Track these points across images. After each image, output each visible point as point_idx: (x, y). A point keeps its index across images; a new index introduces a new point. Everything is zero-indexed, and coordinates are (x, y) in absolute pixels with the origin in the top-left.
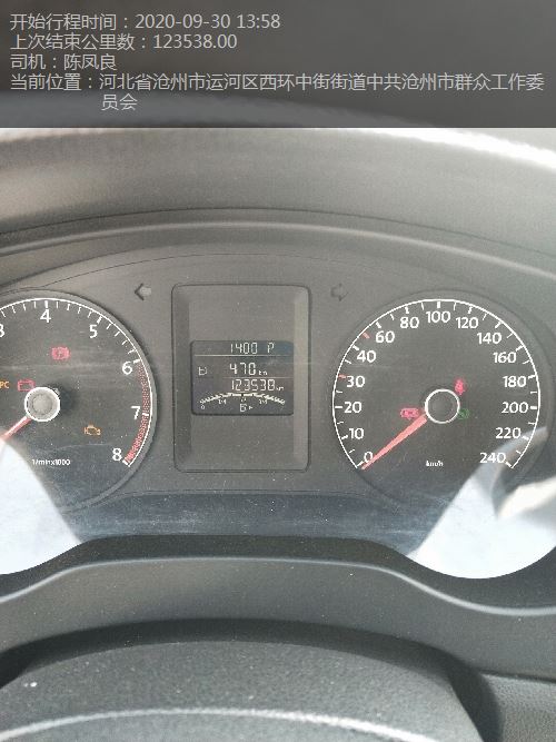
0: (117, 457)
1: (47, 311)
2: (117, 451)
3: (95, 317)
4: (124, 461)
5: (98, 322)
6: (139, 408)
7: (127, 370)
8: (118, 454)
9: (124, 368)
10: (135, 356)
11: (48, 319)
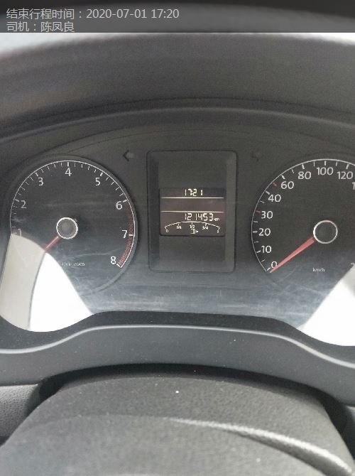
0: (113, 262)
1: (69, 169)
2: (113, 258)
3: (99, 172)
4: (117, 265)
5: (101, 175)
6: (126, 231)
7: (119, 207)
9: (117, 205)
10: (124, 198)
11: (70, 174)
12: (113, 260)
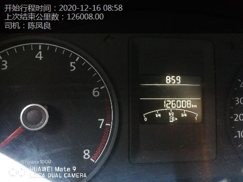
0: (87, 156)
1: (40, 52)
2: (87, 152)
3: (75, 57)
4: (91, 159)
5: (77, 60)
6: (103, 120)
7: (96, 94)
8: (87, 154)
9: (94, 92)
10: (101, 84)
11: (41, 57)
12: (86, 154)
